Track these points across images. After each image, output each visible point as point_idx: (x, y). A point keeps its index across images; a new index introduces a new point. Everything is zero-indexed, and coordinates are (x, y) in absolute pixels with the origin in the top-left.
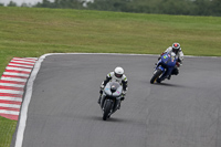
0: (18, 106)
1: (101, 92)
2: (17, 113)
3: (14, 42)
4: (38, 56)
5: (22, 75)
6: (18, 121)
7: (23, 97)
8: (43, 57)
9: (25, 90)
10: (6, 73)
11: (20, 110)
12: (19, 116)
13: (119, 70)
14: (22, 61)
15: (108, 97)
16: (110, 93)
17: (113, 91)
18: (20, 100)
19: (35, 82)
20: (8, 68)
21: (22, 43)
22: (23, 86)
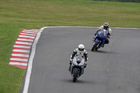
0: (26, 60)
1: (71, 64)
2: (26, 65)
3: (24, 20)
4: (39, 28)
5: (29, 40)
6: (26, 70)
7: (30, 54)
8: (42, 29)
9: (31, 50)
10: (18, 39)
11: (28, 63)
12: (27, 66)
13: (81, 46)
14: (29, 31)
15: (75, 67)
16: (77, 64)
17: (78, 62)
18: (28, 56)
19: (37, 45)
20: (20, 36)
21: (29, 20)
22: (29, 47)
